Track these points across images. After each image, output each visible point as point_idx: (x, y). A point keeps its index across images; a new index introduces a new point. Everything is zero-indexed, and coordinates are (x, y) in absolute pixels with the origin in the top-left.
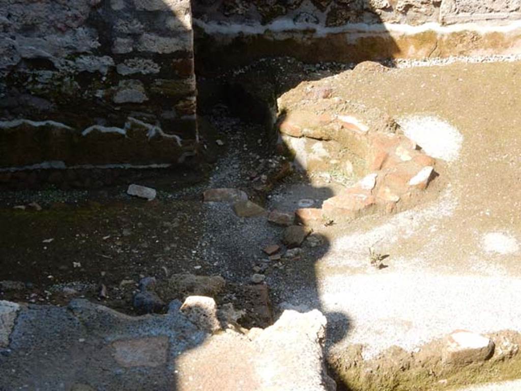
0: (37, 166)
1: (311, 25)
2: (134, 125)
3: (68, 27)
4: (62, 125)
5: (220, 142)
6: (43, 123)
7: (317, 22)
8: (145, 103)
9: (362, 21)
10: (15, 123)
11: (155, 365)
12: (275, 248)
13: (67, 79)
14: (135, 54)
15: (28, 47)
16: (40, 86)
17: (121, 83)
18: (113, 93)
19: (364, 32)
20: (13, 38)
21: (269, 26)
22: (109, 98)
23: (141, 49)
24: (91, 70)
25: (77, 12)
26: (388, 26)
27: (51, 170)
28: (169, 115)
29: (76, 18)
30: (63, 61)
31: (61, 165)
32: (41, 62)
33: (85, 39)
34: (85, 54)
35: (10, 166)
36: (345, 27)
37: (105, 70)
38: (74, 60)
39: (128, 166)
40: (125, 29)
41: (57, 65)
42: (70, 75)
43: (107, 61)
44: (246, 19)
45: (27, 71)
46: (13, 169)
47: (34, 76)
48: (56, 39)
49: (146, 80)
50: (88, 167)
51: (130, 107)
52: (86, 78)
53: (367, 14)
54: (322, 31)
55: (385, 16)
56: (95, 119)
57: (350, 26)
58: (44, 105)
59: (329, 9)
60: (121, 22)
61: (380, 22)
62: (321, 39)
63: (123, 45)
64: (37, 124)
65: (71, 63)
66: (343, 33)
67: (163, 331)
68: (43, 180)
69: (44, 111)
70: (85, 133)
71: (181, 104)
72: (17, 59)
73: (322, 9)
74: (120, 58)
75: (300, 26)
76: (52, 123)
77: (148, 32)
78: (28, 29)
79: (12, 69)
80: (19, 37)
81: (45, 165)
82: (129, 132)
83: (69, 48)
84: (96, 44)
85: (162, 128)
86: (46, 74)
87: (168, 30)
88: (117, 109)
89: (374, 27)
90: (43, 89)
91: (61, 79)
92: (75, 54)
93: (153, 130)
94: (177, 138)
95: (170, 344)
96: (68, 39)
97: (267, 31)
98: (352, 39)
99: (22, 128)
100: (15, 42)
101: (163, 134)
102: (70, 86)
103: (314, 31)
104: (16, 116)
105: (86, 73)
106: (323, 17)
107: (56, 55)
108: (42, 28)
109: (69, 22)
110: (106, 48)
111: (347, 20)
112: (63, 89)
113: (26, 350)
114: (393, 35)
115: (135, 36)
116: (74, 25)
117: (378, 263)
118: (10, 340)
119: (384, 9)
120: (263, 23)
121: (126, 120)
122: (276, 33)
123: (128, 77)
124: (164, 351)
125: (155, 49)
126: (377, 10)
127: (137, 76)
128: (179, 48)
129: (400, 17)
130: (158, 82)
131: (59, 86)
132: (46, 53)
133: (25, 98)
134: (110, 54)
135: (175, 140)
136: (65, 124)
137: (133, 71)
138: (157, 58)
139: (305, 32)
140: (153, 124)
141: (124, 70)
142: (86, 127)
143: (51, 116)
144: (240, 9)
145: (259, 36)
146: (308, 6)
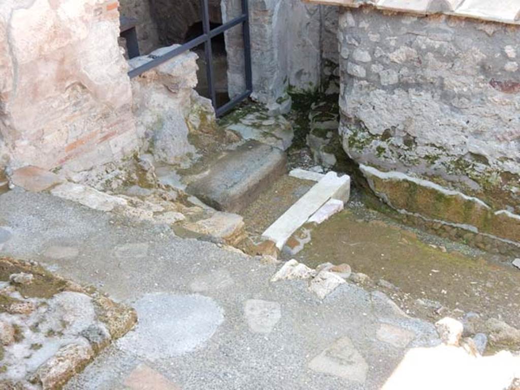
0: (458, 225)
3: (505, 139)
4: (482, 203)
6: (471, 198)
10: (454, 193)
11: (397, 346)
13: (494, 174)
15: (475, 146)
16: (475, 173)
20: (467, 137)
24: (513, 172)
25: (513, 130)
27: (467, 231)
29: (511, 134)
30: (495, 161)
31: (475, 230)
32: (479, 158)
33: (514, 150)
34: (512, 160)
35: (442, 220)
38: (502, 162)
41: (490, 162)
42: (497, 171)
45: (470, 161)
46: (443, 222)
47: (474, 165)
48: (494, 145)
50: (492, 237)
52: (507, 176)
56: (507, 206)
58: (475, 186)
64: (467, 198)
65: (500, 163)
67: (416, 329)
68: (460, 236)
69: (473, 190)
70: (496, 213)
72: (465, 152)
76: (476, 199)
78: (478, 134)
79: (461, 158)
80: (470, 137)
81: (465, 226)
83: (501, 153)
86: (481, 167)
90: (477, 176)
91: (490, 172)
92: (505, 158)
95: (415, 339)
96: (502, 146)
99: (455, 198)
100: (467, 140)
102: (495, 179)
104: (455, 187)
105: (508, 173)
107: (491, 155)
108: (487, 135)
109: (506, 136)
112: (490, 180)
116: (509, 138)
124: (408, 341)
131: (488, 177)
132: (484, 152)
133: (464, 178)
136: (485, 203)
142: (498, 209)
143: (477, 195)
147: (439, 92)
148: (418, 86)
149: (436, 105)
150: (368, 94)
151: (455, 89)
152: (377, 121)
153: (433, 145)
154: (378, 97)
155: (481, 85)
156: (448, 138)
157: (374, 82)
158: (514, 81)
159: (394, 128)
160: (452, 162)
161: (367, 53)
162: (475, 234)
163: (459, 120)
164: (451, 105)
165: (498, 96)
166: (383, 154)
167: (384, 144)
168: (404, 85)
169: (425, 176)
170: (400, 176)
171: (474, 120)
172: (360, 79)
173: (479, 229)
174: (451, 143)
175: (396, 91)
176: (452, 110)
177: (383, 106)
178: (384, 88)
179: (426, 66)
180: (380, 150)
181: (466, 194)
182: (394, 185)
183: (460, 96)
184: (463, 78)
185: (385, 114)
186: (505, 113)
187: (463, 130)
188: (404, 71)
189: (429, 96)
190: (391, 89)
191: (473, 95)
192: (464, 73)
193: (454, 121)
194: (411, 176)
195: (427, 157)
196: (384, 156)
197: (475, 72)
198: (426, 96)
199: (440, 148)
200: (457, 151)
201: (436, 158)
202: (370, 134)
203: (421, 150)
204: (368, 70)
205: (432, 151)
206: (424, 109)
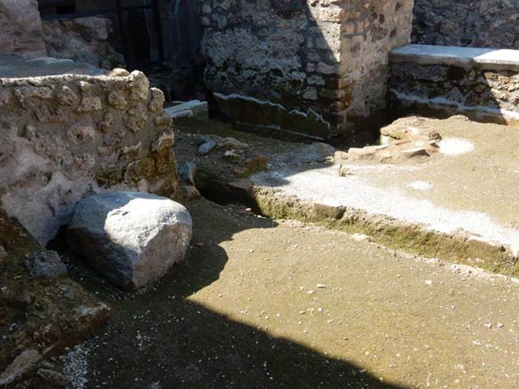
0: (269, 127)
1: (456, 103)
2: (310, 113)
3: (290, 55)
4: (282, 107)
6: (275, 105)
7: (460, 102)
8: (316, 100)
9: (487, 105)
10: (265, 102)
13: (287, 83)
14: (315, 73)
15: (275, 64)
16: (276, 85)
17: (308, 88)
18: (304, 93)
19: (487, 112)
20: (269, 58)
21: (431, 100)
22: (301, 95)
23: (318, 71)
24: (297, 79)
25: (293, 47)
26: (503, 111)
27: (275, 130)
28: (327, 110)
29: (293, 50)
30: (286, 73)
31: (279, 128)
32: (277, 72)
33: (295, 62)
34: (295, 70)
35: (260, 124)
36: (476, 107)
37: (302, 80)
38: (290, 73)
39: (306, 135)
40: (312, 59)
41: (284, 74)
42: (288, 81)
43: (303, 75)
44: (420, 93)
45: (273, 76)
46: (261, 126)
47: (276, 79)
48: (285, 61)
49: (318, 87)
50: (289, 132)
51: (310, 102)
52: (295, 83)
53: (492, 102)
54: (462, 108)
55: (503, 105)
56: (296, 107)
57: (479, 107)
58: (277, 95)
59: (468, 95)
60: (311, 54)
61: (499, 108)
63: (310, 68)
64: (273, 104)
65: (289, 74)
66: (474, 111)
69: (276, 98)
70: (290, 113)
71: (332, 105)
72: (269, 69)
73: (464, 94)
74: (309, 75)
75: (449, 102)
76: (278, 105)
77: (322, 61)
78: (275, 54)
79: (268, 74)
80: (271, 58)
81: (273, 127)
82: (308, 115)
83: (289, 66)
84: (300, 65)
85: (323, 117)
86: (279, 79)
87: (330, 61)
88: (305, 102)
89: (495, 111)
90: (278, 87)
91: (284, 82)
92: (292, 70)
93: (319, 117)
94: (328, 124)
96: (289, 62)
97: (430, 102)
98: (479, 115)
99: (267, 106)
100: (269, 61)
101: (322, 120)
102: (288, 86)
103: (456, 107)
104: (266, 99)
105: (294, 81)
106: (464, 99)
107: (284, 69)
108: (281, 54)
110: (303, 69)
111: (478, 103)
112: (285, 88)
114: (505, 117)
115: (316, 63)
116: (292, 54)
119: (502, 99)
120: (429, 98)
121: (307, 109)
122: (435, 104)
123: (311, 85)
125: (324, 71)
126: (498, 100)
127: (314, 85)
128: (334, 72)
129: (512, 107)
130: (323, 90)
131: (284, 86)
132: (280, 68)
133: (271, 91)
134: (305, 71)
135: (327, 124)
136: (284, 106)
137: (313, 82)
138: (324, 76)
139: (452, 106)
140: (319, 114)
141: (310, 82)
142: (290, 111)
143: (279, 102)
144: (418, 87)
145: (426, 104)
146: (456, 91)
147: (251, 26)
148: (239, 25)
149: (249, 37)
150: (212, 37)
151: (259, 23)
152: (219, 56)
153: (251, 68)
154: (217, 38)
155: (272, 16)
156: (258, 61)
157: (215, 27)
158: (290, 9)
159: (228, 59)
160: (263, 79)
161: (208, 6)
162: (279, 131)
163: (264, 46)
164: (258, 35)
165: (283, 23)
166: (225, 82)
167: (224, 74)
168: (230, 26)
169: (250, 94)
170: (235, 96)
171: (272, 44)
172: (208, 27)
173: (282, 127)
174: (260, 64)
175: (227, 31)
176: (259, 39)
177: (221, 44)
178: (220, 30)
179: (241, 9)
180: (223, 78)
181: (273, 102)
182: (232, 102)
183: (262, 27)
184: (262, 14)
185: (222, 49)
186: (288, 34)
187: (267, 52)
188: (230, 15)
189: (245, 30)
190: (223, 30)
191: (269, 25)
192: (263, 10)
193: (260, 47)
194: (242, 95)
195: (249, 79)
196: (226, 83)
197: (268, 8)
198: (243, 31)
199: (255, 70)
200: (265, 70)
201: (254, 78)
202: (217, 68)
203: (246, 74)
204: (211, 19)
205: (251, 73)
206: (244, 41)
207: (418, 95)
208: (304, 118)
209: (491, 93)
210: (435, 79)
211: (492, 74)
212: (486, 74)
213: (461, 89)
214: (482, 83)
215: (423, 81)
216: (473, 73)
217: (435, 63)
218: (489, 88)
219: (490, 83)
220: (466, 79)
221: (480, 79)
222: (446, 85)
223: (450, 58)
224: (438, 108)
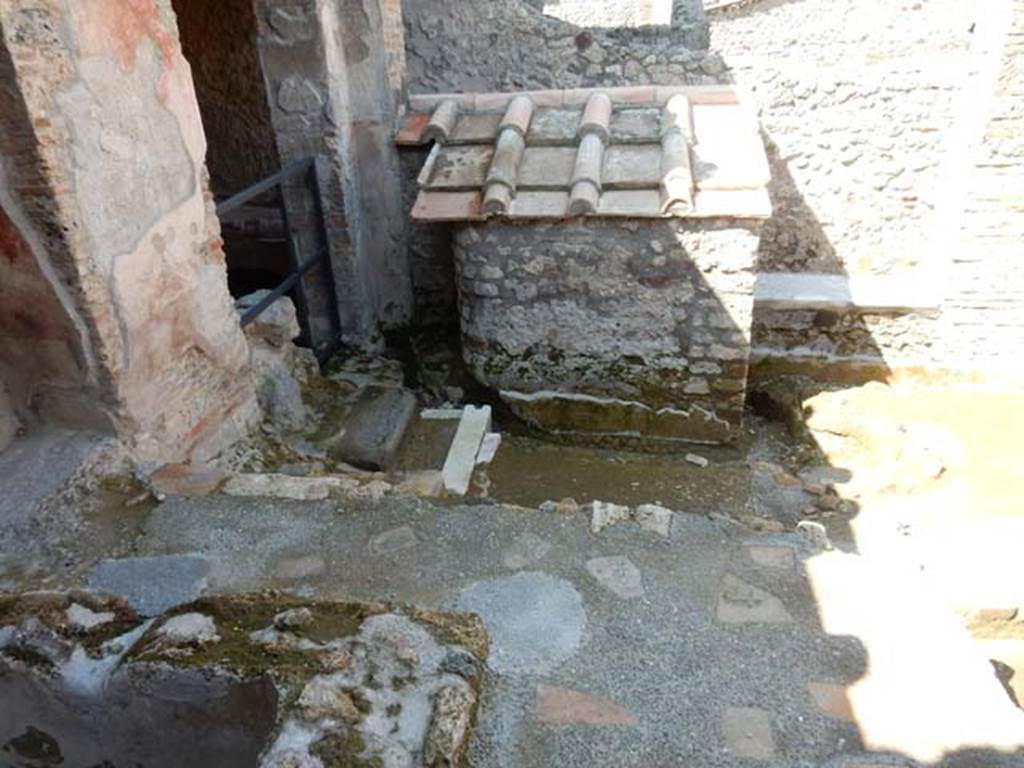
0: (620, 433)
1: (825, 353)
2: (696, 411)
3: (659, 336)
4: (641, 405)
5: (752, 432)
6: (629, 403)
7: (829, 351)
8: (707, 395)
9: (865, 353)
10: (611, 401)
12: (812, 509)
13: (651, 373)
14: (705, 358)
15: (628, 348)
16: (631, 376)
17: (691, 379)
18: (684, 386)
19: (866, 362)
20: (619, 340)
21: (791, 352)
22: (680, 390)
23: (709, 355)
24: (670, 367)
25: (667, 326)
26: (886, 357)
27: (631, 438)
28: (723, 405)
29: (665, 329)
30: (651, 360)
31: (637, 434)
32: (634, 359)
33: (670, 345)
34: (668, 355)
35: (601, 431)
36: (852, 357)
37: (680, 369)
38: (659, 360)
39: (687, 440)
40: (700, 340)
41: (647, 362)
42: (654, 370)
43: (683, 362)
44: (774, 345)
45: (624, 365)
46: (603, 434)
47: (629, 368)
48: (649, 344)
49: (710, 378)
50: (656, 437)
51: (697, 397)
52: (665, 373)
53: (870, 349)
54: (832, 358)
55: (884, 351)
56: (668, 403)
57: (855, 356)
58: (632, 390)
59: (839, 343)
60: (698, 334)
61: (880, 355)
62: (830, 365)
63: (696, 351)
64: (625, 403)
65: (656, 361)
66: (849, 362)
67: (786, 543)
68: (624, 444)
69: (632, 395)
70: (659, 412)
71: (733, 398)
72: (618, 355)
73: (835, 342)
74: (693, 361)
75: (815, 353)
76: (637, 403)
77: (717, 343)
78: (630, 335)
79: (614, 362)
80: (623, 340)
81: (626, 433)
82: (691, 415)
83: (656, 350)
84: (676, 349)
85: (717, 414)
86: (638, 368)
87: (732, 343)
88: (685, 397)
89: (877, 359)
90: (633, 379)
91: (646, 372)
92: (661, 355)
93: (709, 415)
94: (727, 423)
95: (795, 553)
96: (657, 344)
97: (790, 355)
98: (856, 366)
99: (614, 406)
100: (619, 344)
101: (716, 419)
102: (653, 378)
103: (826, 358)
104: (611, 396)
105: (666, 369)
106: (834, 348)
107: (647, 355)
108: (639, 335)
109: (660, 332)
110: (684, 352)
111: (853, 351)
112: (648, 380)
113: (682, 542)
114: (889, 365)
115: (707, 346)
116: (663, 334)
117: (903, 531)
118: (669, 533)
119: (884, 345)
120: (788, 349)
121: (689, 406)
122: (797, 357)
123: (698, 375)
124: (792, 558)
125: (720, 356)
126: (880, 347)
127: (703, 375)
128: (738, 357)
129: (897, 353)
130: (719, 380)
131: (646, 377)
132: (639, 353)
133: (620, 384)
134: (685, 357)
135: (724, 425)
136: (646, 405)
137: (701, 371)
138: (721, 362)
139: (819, 358)
140: (710, 410)
141: (694, 369)
142: (660, 408)
143: (637, 399)
144: (770, 338)
145: (782, 358)
146: (824, 339)
147: (584, 297)
148: (560, 296)
149: (582, 313)
150: (504, 313)
151: (602, 293)
152: (517, 340)
153: (582, 355)
154: (517, 314)
155: (629, 284)
156: (598, 345)
157: (509, 298)
158: (663, 275)
159: (536, 345)
160: (605, 369)
161: (497, 269)
162: (638, 439)
163: (610, 324)
164: (598, 310)
165: (649, 293)
166: (526, 375)
167: (526, 364)
168: (544, 297)
169: (575, 389)
170: (549, 394)
171: (625, 321)
172: (492, 298)
173: (642, 433)
174: (602, 350)
175: (536, 305)
176: (600, 315)
177: (524, 323)
178: (520, 303)
179: (568, 273)
180: (523, 371)
181: (624, 400)
182: (543, 405)
183: (608, 299)
184: (610, 281)
185: (527, 332)
186: (656, 309)
187: (614, 333)
188: (544, 281)
189: (573, 304)
190: (530, 303)
191: (622, 296)
192: (611, 275)
193: (604, 326)
194: (562, 392)
195: (577, 369)
196: (529, 378)
197: (621, 272)
198: (570, 305)
199: (590, 357)
200: (610, 357)
201: (587, 368)
202: (509, 355)
203: (570, 363)
204: (501, 287)
205: (581, 362)
206: (570, 319)
207: (771, 347)
208: (685, 418)
209: (873, 339)
210: (797, 327)
211: (872, 318)
212: (865, 318)
213: (831, 336)
214: (860, 329)
215: (778, 330)
216: (848, 317)
217: (797, 307)
218: (868, 333)
219: (870, 327)
220: (838, 325)
221: (858, 324)
222: (811, 333)
223: (820, 302)
224: (800, 361)
